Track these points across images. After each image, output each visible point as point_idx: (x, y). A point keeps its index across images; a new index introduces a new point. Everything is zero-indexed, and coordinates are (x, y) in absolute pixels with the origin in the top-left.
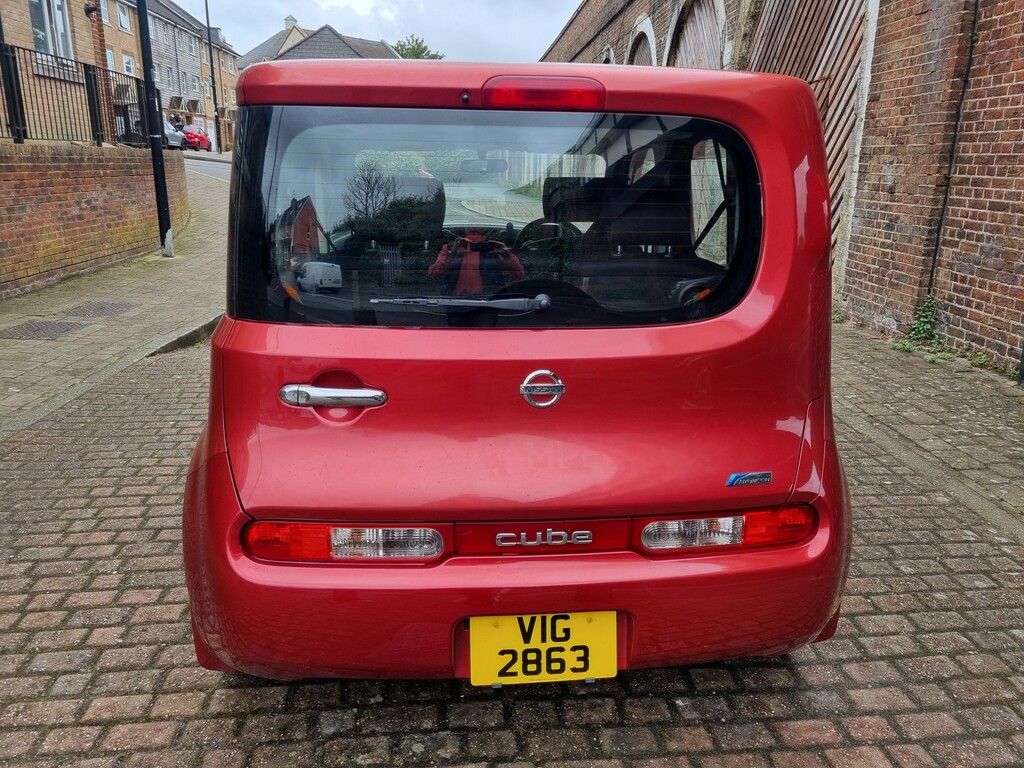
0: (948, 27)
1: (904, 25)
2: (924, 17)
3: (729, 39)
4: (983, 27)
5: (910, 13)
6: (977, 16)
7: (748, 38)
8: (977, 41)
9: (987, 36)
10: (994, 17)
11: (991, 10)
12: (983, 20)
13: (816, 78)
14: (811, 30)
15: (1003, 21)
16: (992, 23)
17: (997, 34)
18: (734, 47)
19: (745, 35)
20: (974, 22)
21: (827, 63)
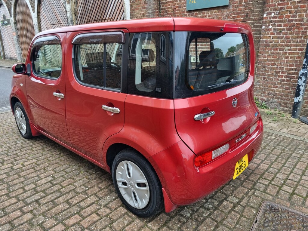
0: (154, 8)
1: (139, 6)
2: (145, 5)
3: (68, 3)
4: (162, 9)
5: (141, 3)
6: (160, 6)
7: (75, 4)
8: (161, 13)
9: (164, 11)
10: (165, 7)
11: (164, 5)
12: (162, 7)
13: (107, 18)
14: (101, 4)
15: (168, 8)
16: (165, 9)
17: (166, 11)
18: (71, 6)
19: (75, 3)
20: (160, 8)
21: (110, 14)
